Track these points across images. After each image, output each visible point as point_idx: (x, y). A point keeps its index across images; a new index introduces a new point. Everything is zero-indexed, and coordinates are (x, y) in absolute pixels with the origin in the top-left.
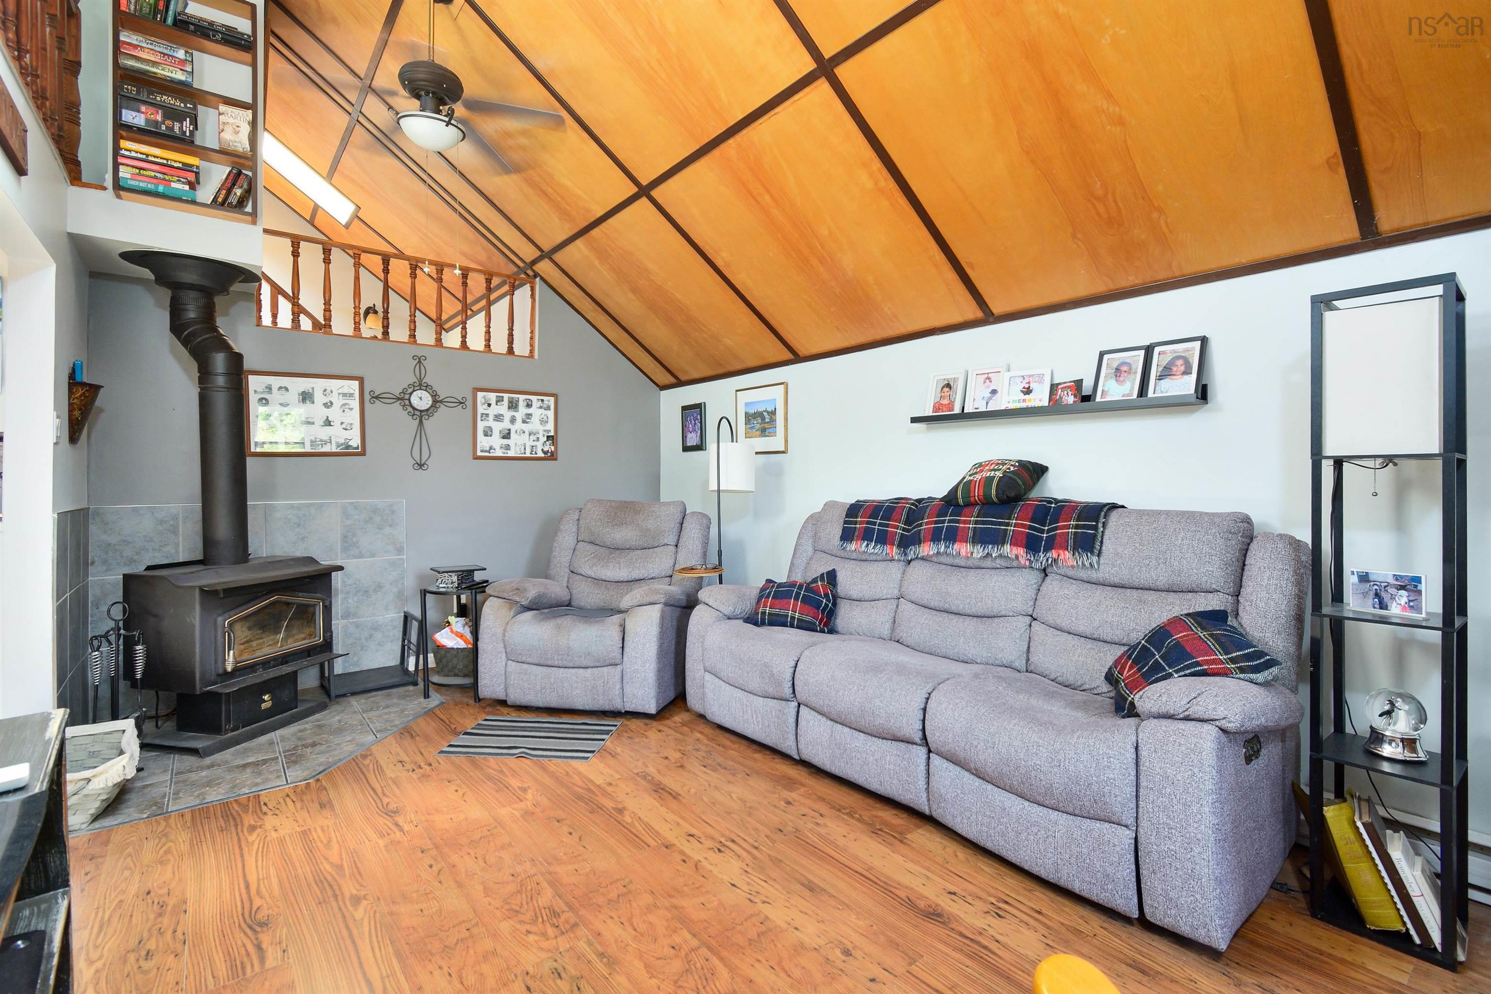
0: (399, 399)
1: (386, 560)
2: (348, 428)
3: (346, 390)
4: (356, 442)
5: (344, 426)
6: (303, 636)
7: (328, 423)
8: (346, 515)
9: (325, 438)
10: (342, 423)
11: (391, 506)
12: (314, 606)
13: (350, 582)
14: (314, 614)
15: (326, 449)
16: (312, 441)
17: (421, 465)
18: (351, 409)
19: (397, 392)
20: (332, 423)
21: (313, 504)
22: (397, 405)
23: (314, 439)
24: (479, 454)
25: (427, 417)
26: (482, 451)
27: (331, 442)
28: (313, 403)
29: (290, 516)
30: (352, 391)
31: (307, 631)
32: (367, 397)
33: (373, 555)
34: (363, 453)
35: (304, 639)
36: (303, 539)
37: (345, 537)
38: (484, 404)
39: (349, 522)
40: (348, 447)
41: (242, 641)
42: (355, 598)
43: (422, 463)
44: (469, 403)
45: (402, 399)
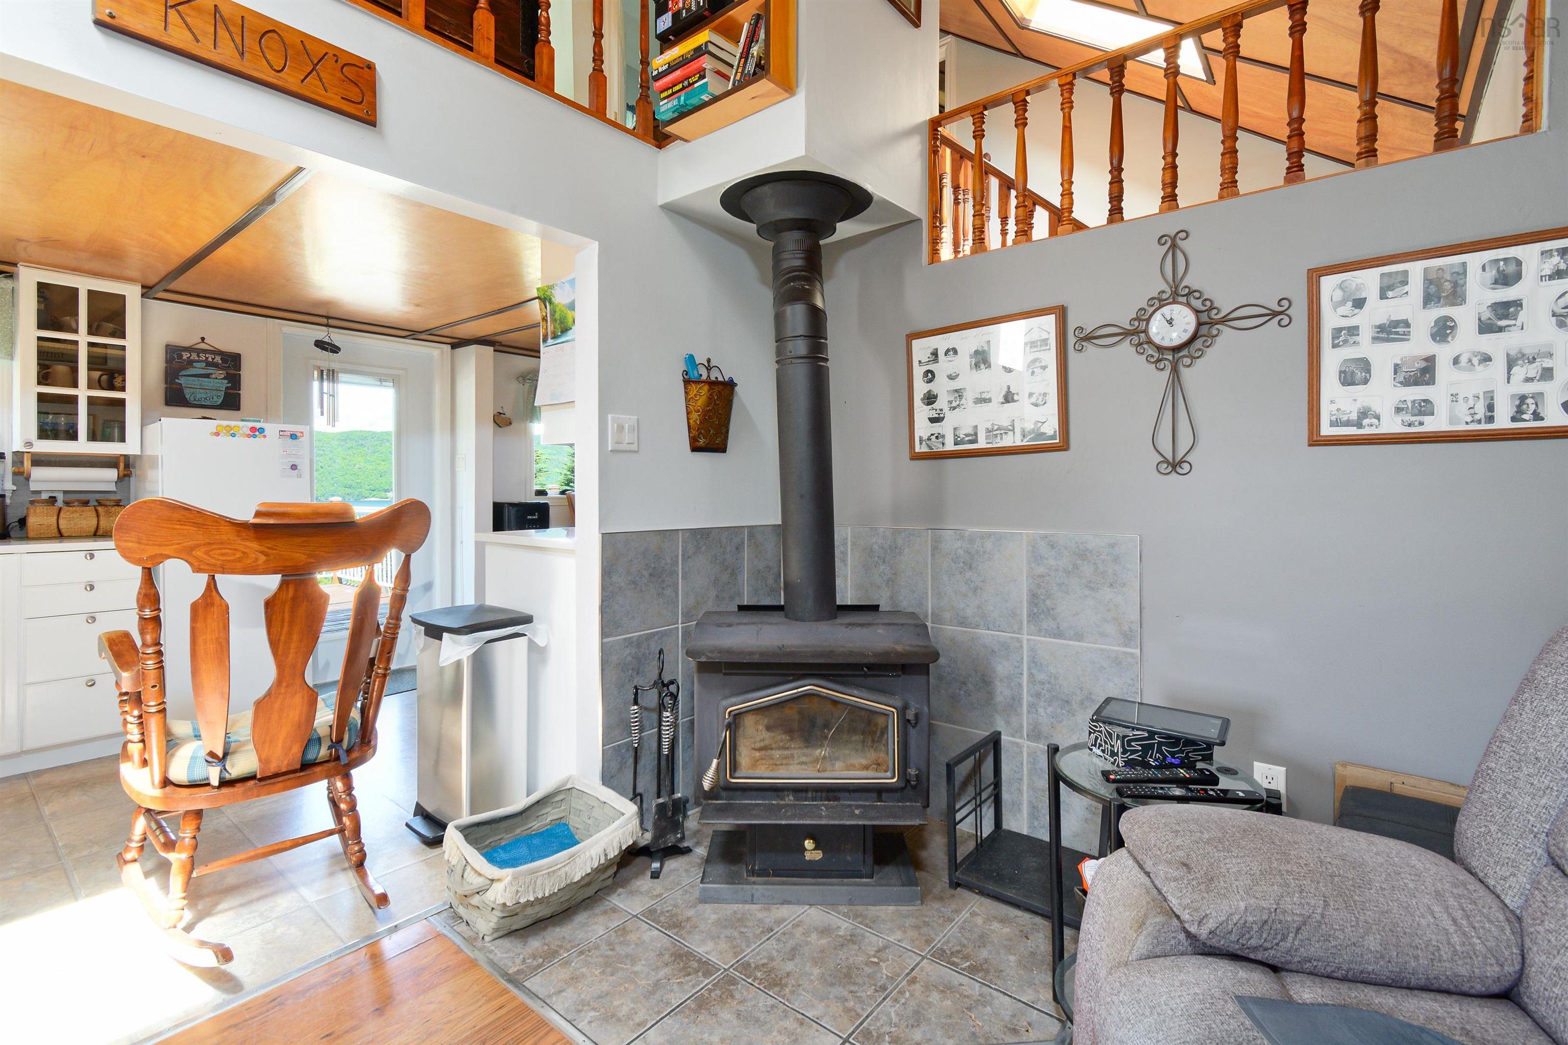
0: (1127, 333)
1: (1101, 650)
2: (1040, 402)
3: (1035, 336)
4: (1051, 426)
5: (1033, 400)
6: (864, 762)
7: (1009, 398)
8: (1036, 557)
9: (1006, 423)
10: (1031, 395)
11: (1112, 546)
12: (885, 715)
13: (1041, 677)
14: (885, 730)
15: (1007, 441)
16: (988, 431)
17: (1175, 465)
18: (1044, 368)
19: (1124, 320)
20: (1016, 398)
21: (989, 535)
22: (1126, 348)
23: (990, 427)
24: (1326, 430)
25: (1187, 361)
26: (1334, 424)
27: (1013, 430)
28: (989, 366)
29: (961, 552)
30: (1045, 336)
31: (872, 755)
32: (1071, 340)
33: (1079, 637)
34: (1064, 445)
35: (866, 768)
36: (975, 590)
37: (1034, 597)
38: (1343, 303)
39: (1041, 570)
40: (1042, 435)
41: (758, 745)
42: (1050, 710)
43: (1179, 457)
44: (1299, 311)
45: (1136, 332)
